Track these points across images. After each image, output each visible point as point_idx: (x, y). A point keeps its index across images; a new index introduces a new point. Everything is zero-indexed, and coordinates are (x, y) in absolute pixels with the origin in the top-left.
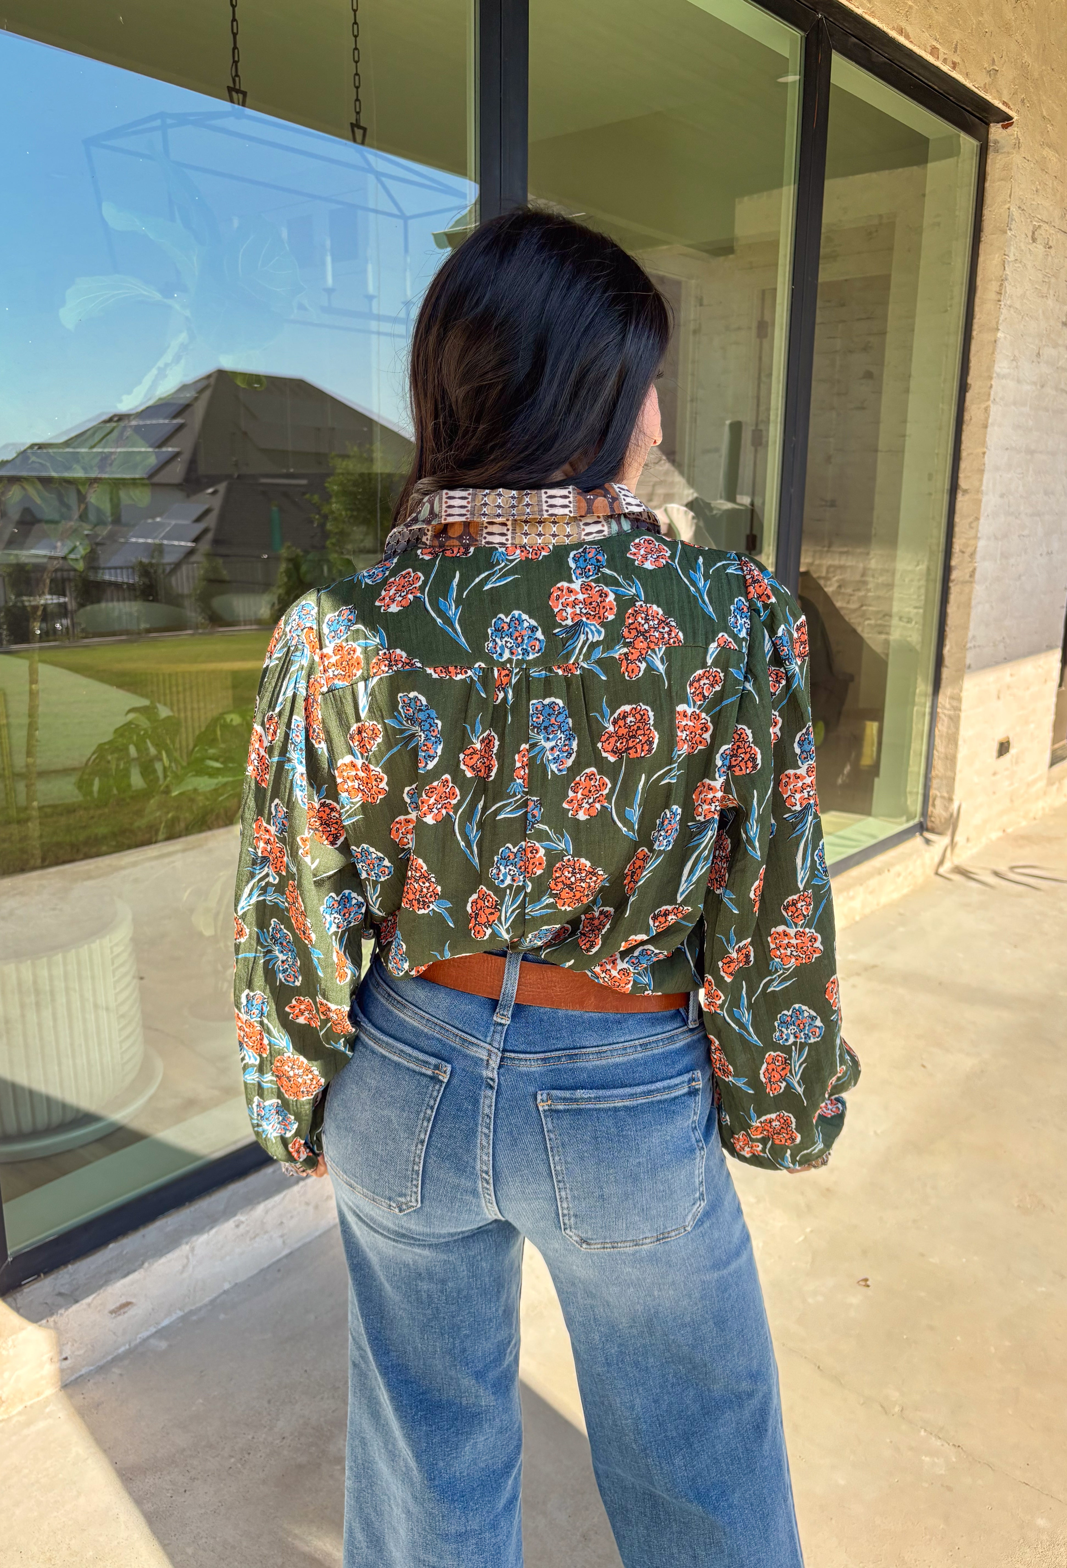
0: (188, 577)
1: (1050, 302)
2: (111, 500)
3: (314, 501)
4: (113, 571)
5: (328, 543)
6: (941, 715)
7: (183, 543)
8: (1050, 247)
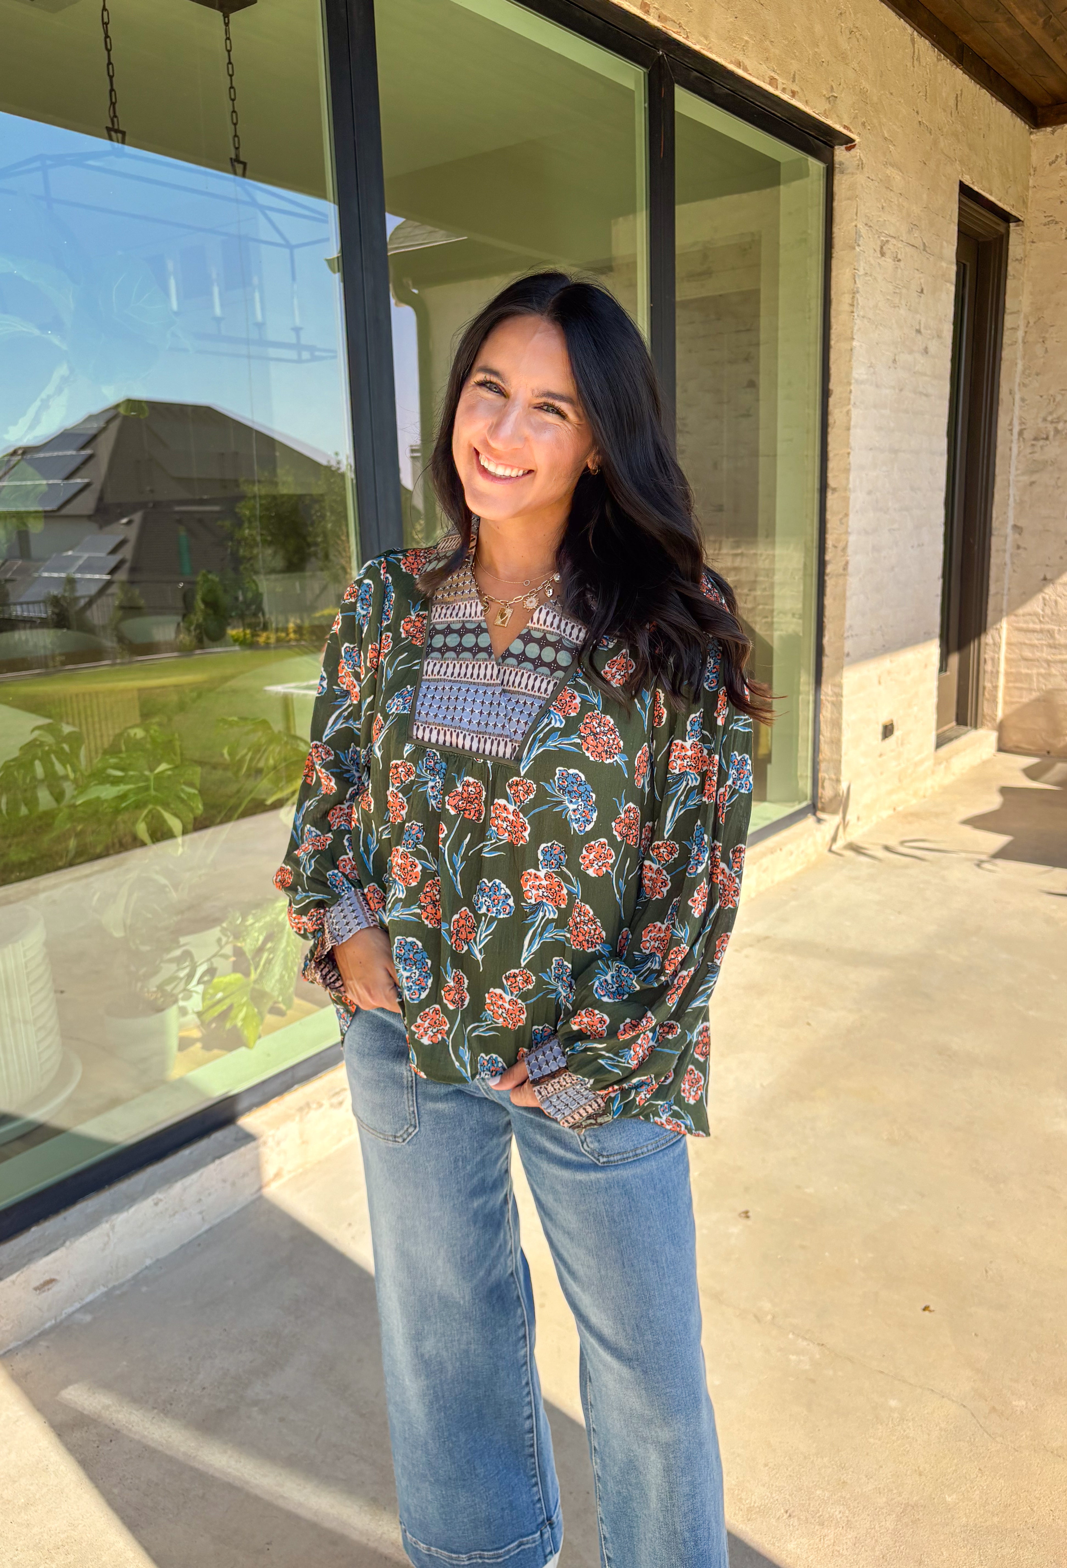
0: (104, 608)
1: (902, 312)
3: (226, 528)
4: (25, 606)
5: (241, 568)
6: (824, 701)
7: (98, 576)
8: (899, 260)
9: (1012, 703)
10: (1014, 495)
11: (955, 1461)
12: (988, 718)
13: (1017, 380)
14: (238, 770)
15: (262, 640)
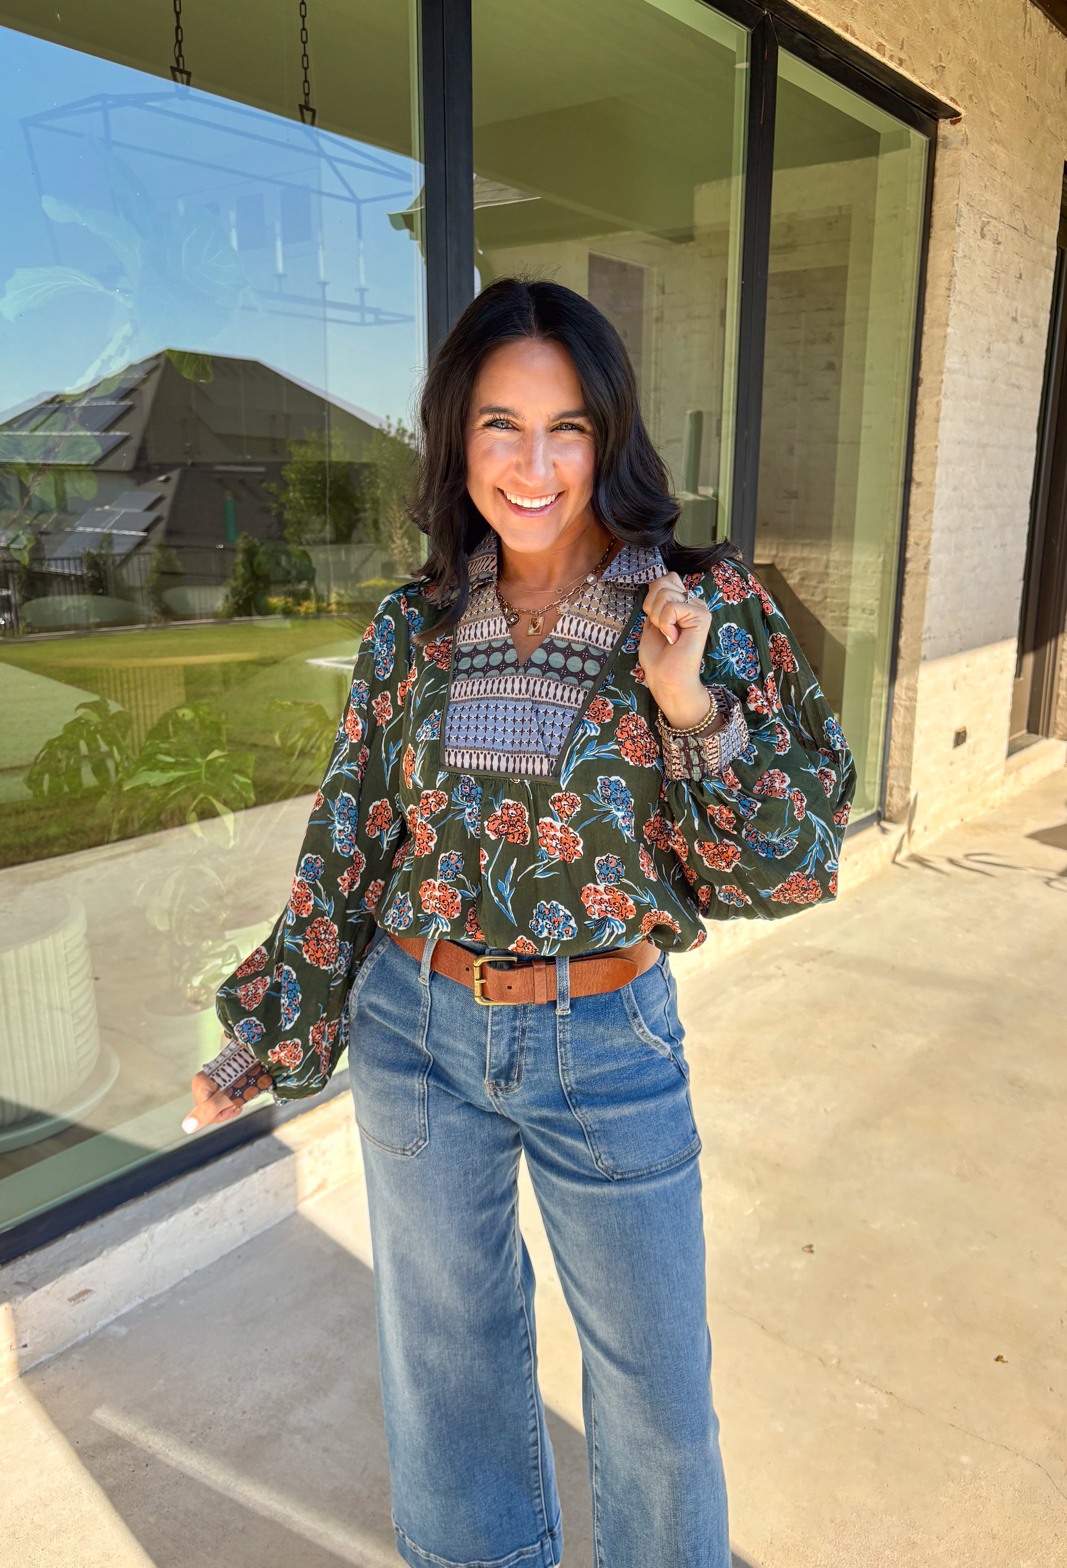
0: (140, 570)
1: (999, 298)
2: (56, 493)
3: (271, 490)
4: (59, 562)
5: (286, 533)
6: (897, 706)
7: (133, 533)
8: (999, 243)
11: (1030, 1524)
12: (1060, 726)
14: (291, 755)
15: (302, 609)
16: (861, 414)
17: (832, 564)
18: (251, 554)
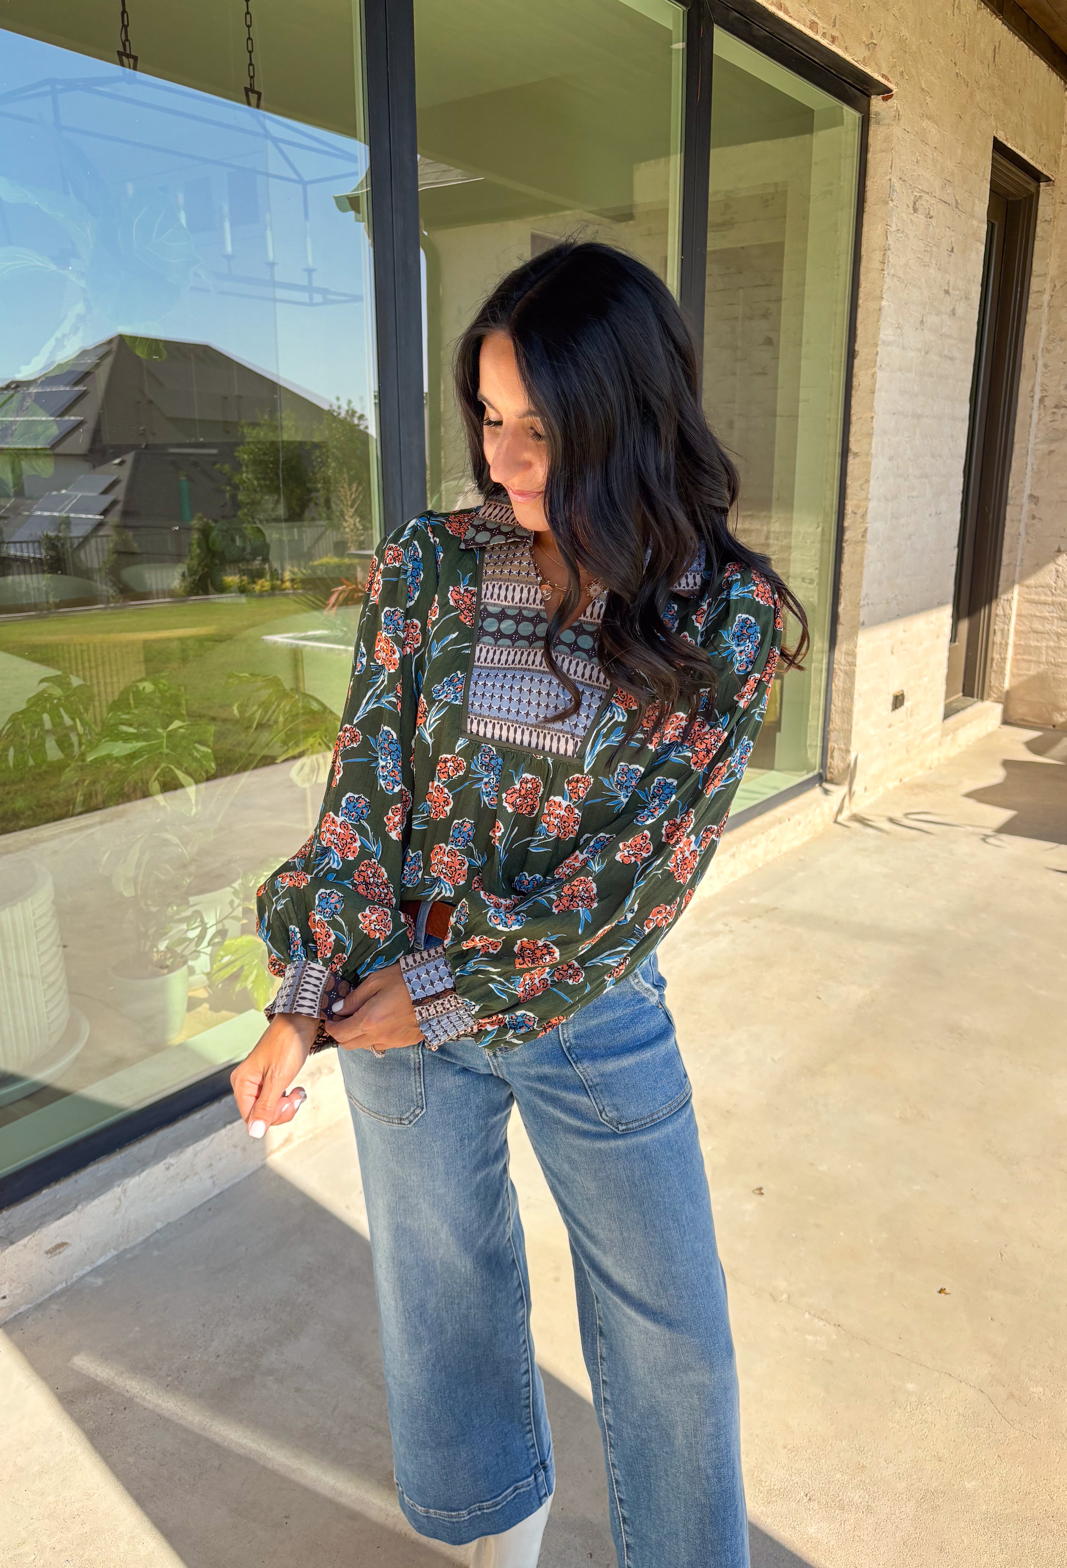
0: (97, 550)
1: (932, 271)
2: (13, 471)
3: (225, 472)
4: (18, 545)
5: (240, 513)
6: (837, 671)
7: (90, 516)
8: (931, 217)
9: (1019, 675)
10: (1032, 465)
11: (974, 1447)
12: (995, 690)
13: (1041, 346)
14: (248, 727)
15: (257, 588)
16: (799, 388)
17: (772, 535)
18: (205, 533)
